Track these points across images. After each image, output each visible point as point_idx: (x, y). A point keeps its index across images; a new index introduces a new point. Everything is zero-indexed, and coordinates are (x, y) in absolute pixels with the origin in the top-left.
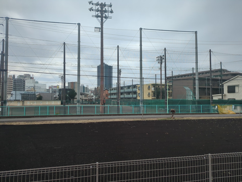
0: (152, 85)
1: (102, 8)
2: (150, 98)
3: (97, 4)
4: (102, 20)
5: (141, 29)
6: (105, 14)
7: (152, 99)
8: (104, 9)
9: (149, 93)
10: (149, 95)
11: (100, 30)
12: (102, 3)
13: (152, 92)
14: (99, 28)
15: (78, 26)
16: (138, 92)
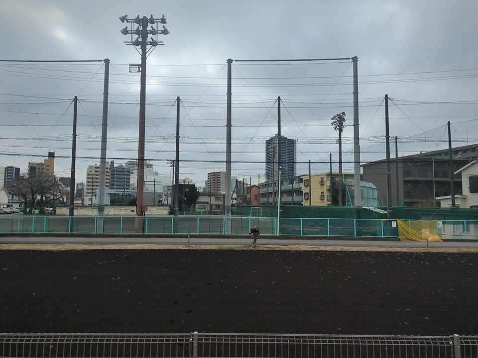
0: (328, 175)
1: (144, 27)
2: (325, 203)
3: (138, 20)
4: (143, 49)
5: (230, 61)
7: (329, 204)
8: (149, 29)
9: (322, 193)
10: (322, 197)
11: (139, 69)
12: (145, 17)
13: (328, 189)
14: (138, 65)
16: (305, 190)
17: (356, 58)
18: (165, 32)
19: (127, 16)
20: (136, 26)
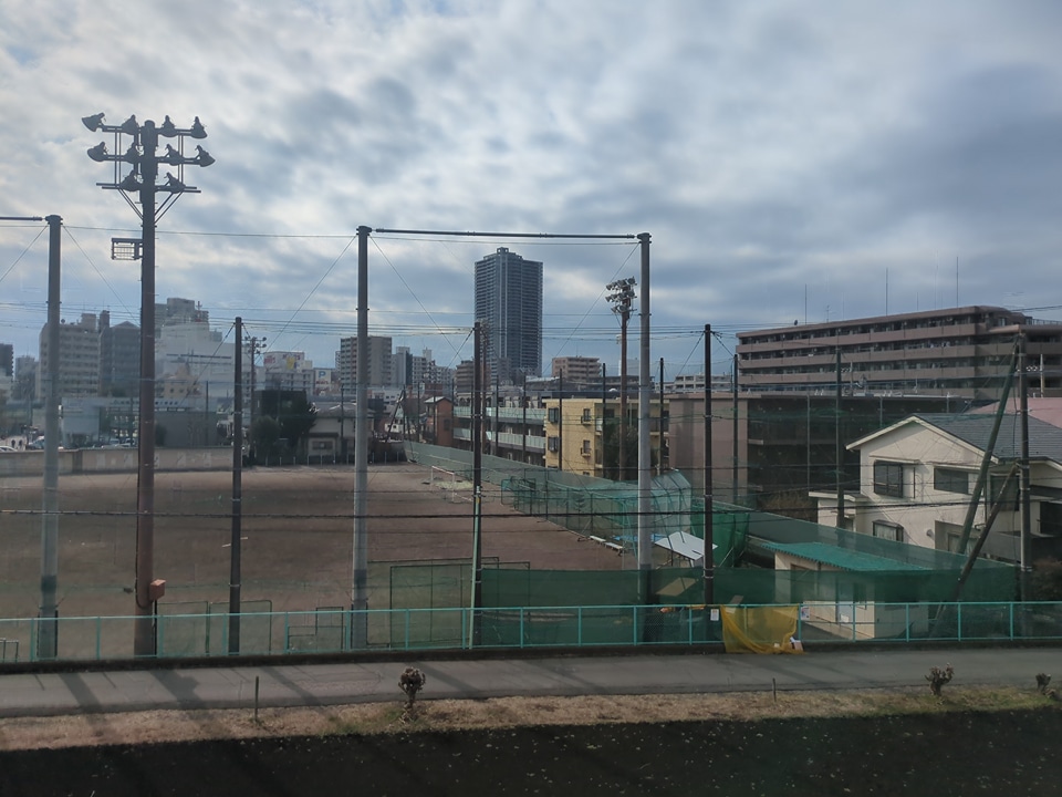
0: (599, 406)
2: (592, 466)
3: (130, 126)
4: (148, 202)
5: (364, 232)
9: (586, 442)
10: (585, 452)
11: (137, 251)
12: (150, 124)
13: (598, 437)
14: (136, 242)
15: (49, 228)
16: (550, 430)
17: (647, 236)
18: (204, 159)
19: (103, 115)
20: (127, 141)
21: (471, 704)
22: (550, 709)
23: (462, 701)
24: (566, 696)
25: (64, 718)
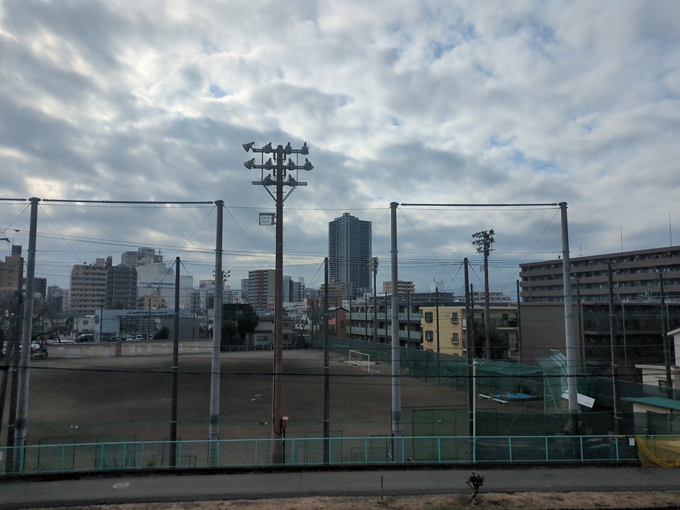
0: (463, 311)
1: (280, 161)
2: (459, 350)
3: (268, 149)
4: (280, 192)
5: (394, 206)
6: (287, 176)
7: (464, 352)
8: (285, 163)
9: (455, 335)
10: (455, 340)
11: (273, 220)
12: (280, 147)
13: (464, 331)
14: (273, 215)
15: (216, 208)
16: (426, 326)
17: (565, 204)
18: (308, 167)
19: (253, 143)
21: (507, 496)
22: (561, 500)
23: (500, 494)
24: (564, 492)
25: (264, 500)
